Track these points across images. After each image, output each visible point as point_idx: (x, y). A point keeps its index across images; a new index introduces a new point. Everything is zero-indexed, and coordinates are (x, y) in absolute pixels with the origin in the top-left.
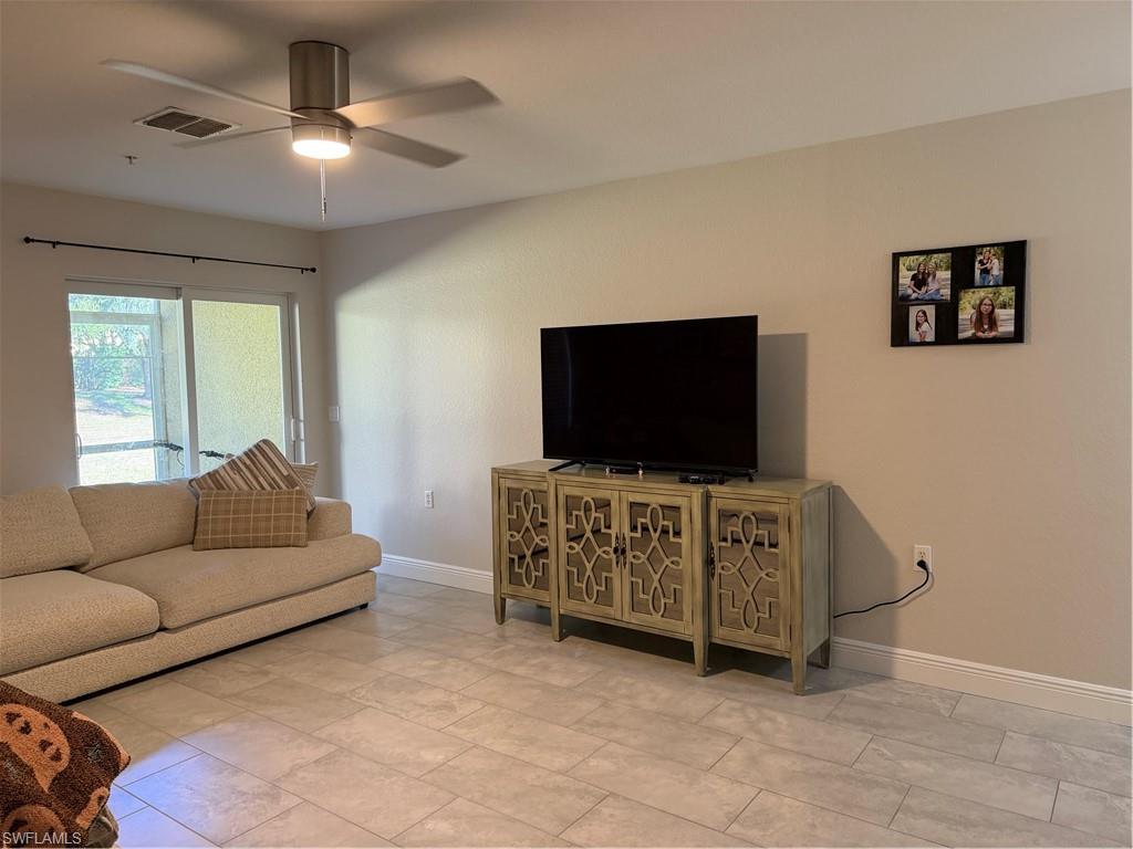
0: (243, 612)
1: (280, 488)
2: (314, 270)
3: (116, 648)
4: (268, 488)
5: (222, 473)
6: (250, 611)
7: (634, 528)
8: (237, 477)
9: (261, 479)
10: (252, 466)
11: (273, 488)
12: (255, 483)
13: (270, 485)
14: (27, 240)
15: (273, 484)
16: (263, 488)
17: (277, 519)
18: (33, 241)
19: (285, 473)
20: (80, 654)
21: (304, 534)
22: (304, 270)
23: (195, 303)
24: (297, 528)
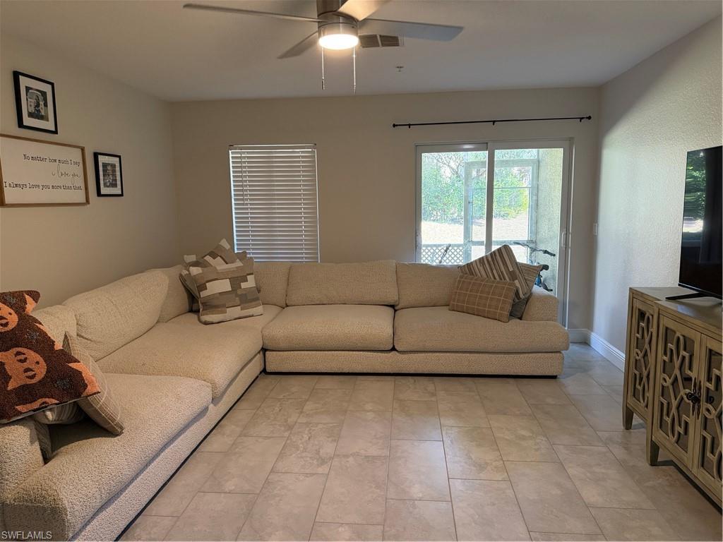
0: (448, 354)
1: (505, 279)
2: (589, 118)
3: (369, 353)
4: (497, 277)
5: (474, 264)
6: (453, 354)
7: (709, 380)
8: (481, 268)
9: (495, 271)
10: (492, 263)
11: (501, 279)
12: (490, 274)
13: (499, 276)
14: (394, 126)
15: (501, 276)
16: (495, 278)
17: (492, 299)
18: (397, 125)
19: (511, 269)
20: (351, 350)
21: (506, 313)
22: (581, 119)
23: (497, 152)
24: (502, 309)
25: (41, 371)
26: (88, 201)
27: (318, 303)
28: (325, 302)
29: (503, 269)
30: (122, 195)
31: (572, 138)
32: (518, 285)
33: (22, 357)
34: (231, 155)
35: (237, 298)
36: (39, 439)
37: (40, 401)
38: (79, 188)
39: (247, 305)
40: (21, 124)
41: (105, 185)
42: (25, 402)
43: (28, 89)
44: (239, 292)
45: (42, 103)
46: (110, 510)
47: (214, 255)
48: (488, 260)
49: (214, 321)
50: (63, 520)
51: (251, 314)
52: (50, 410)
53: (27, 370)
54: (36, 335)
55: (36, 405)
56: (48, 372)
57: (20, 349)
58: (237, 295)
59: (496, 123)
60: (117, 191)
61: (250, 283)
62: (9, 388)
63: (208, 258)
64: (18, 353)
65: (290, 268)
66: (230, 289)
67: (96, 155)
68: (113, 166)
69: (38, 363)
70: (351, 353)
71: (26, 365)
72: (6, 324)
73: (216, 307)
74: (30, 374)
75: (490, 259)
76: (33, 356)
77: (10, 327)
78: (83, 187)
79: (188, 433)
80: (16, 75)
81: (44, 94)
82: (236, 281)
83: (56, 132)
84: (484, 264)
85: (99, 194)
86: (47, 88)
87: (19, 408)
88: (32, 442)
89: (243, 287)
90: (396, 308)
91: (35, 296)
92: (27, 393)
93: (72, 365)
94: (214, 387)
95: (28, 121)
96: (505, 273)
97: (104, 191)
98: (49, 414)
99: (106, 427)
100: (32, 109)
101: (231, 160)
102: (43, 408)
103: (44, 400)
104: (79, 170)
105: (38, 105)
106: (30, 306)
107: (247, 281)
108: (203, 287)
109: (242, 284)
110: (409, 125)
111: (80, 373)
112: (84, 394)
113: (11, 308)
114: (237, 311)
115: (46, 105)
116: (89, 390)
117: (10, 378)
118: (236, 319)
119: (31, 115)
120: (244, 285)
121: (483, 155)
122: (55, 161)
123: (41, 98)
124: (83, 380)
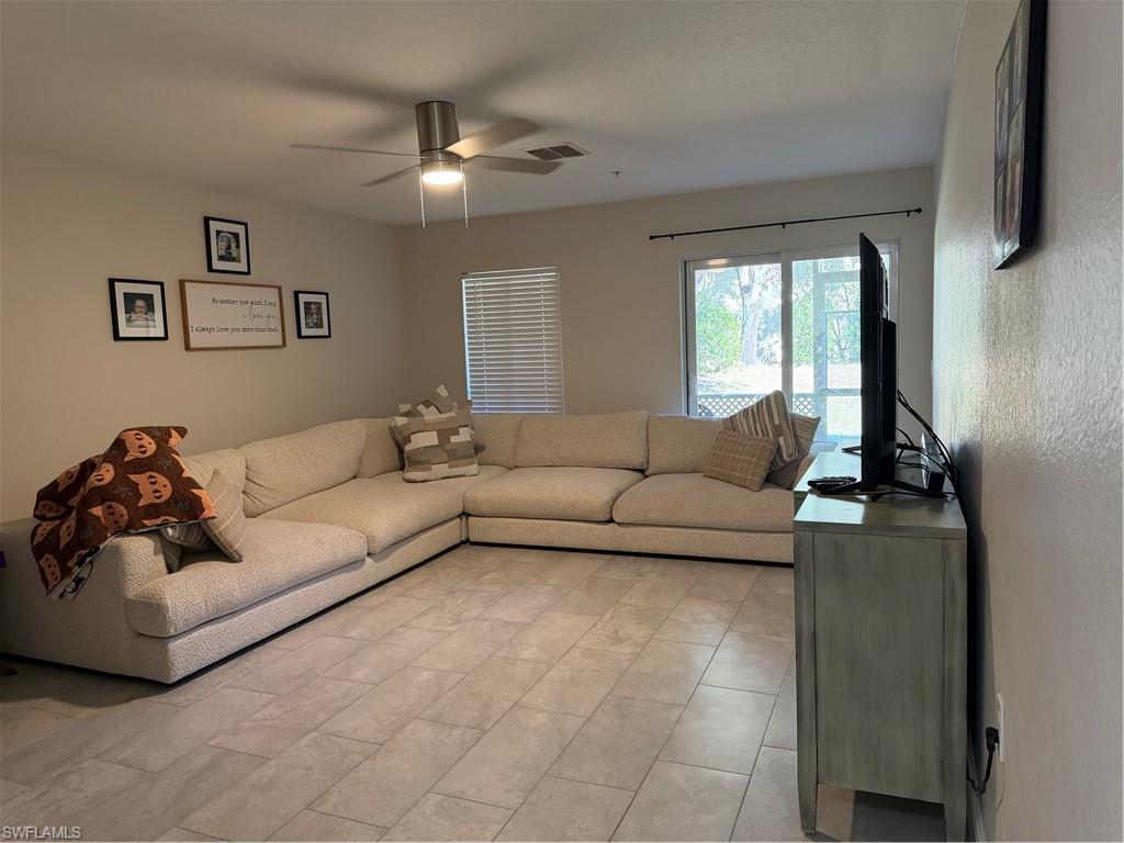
0: (679, 530)
1: (768, 435)
2: (919, 210)
3: (583, 524)
4: (760, 433)
6: (684, 530)
8: (744, 421)
9: (758, 426)
10: (757, 415)
11: (763, 435)
12: (753, 429)
13: (762, 432)
14: (651, 238)
15: (765, 432)
16: (757, 434)
18: (655, 237)
19: (777, 423)
20: (562, 520)
21: (758, 479)
22: (908, 212)
23: (794, 264)
24: (753, 474)
25: (167, 493)
26: (284, 344)
27: (550, 464)
28: (558, 464)
29: (767, 423)
30: (329, 336)
31: (899, 239)
32: (782, 443)
33: (153, 480)
34: (464, 285)
35: (445, 454)
36: (164, 553)
37: (163, 518)
38: (275, 330)
39: (456, 462)
40: (210, 269)
41: (307, 326)
42: (150, 517)
43: (218, 232)
44: (448, 447)
45: (234, 245)
46: (220, 626)
47: (427, 404)
48: (753, 412)
49: (419, 479)
50: (165, 616)
51: (462, 473)
52: (172, 527)
53: (155, 491)
54: (168, 463)
55: (159, 521)
56: (172, 494)
57: (152, 473)
58: (444, 451)
59: (787, 226)
60: (324, 331)
61: (464, 436)
62: (140, 505)
63: (421, 408)
64: (151, 477)
65: (521, 422)
66: (437, 443)
67: (296, 294)
68: (319, 305)
69: (165, 486)
70: (562, 522)
71: (155, 487)
72: (144, 452)
73: (421, 463)
74: (158, 494)
75: (755, 410)
76: (162, 480)
77: (148, 454)
78: (280, 329)
79: (331, 581)
80: (207, 220)
81: (236, 236)
82: (445, 434)
83: (248, 273)
84: (747, 415)
85: (300, 336)
86: (240, 229)
87: (146, 522)
88: (156, 554)
89: (452, 441)
90: (647, 473)
91: (182, 432)
92: (153, 510)
93: (195, 491)
94: (370, 540)
95: (217, 264)
96: (769, 428)
97: (305, 332)
98: (170, 531)
99: (226, 552)
100: (222, 252)
101: (464, 291)
102: (165, 524)
103: (165, 518)
104: (276, 311)
105: (229, 247)
106: (175, 440)
107: (458, 434)
108: (408, 440)
109: (452, 437)
110: (672, 236)
111: (200, 498)
112: (201, 517)
113: (153, 438)
114: (443, 469)
115: (238, 246)
116: (206, 514)
117: (142, 496)
118: (443, 478)
119: (221, 258)
120: (454, 439)
121: (775, 269)
122: (247, 303)
123: (232, 240)
124: (201, 504)
